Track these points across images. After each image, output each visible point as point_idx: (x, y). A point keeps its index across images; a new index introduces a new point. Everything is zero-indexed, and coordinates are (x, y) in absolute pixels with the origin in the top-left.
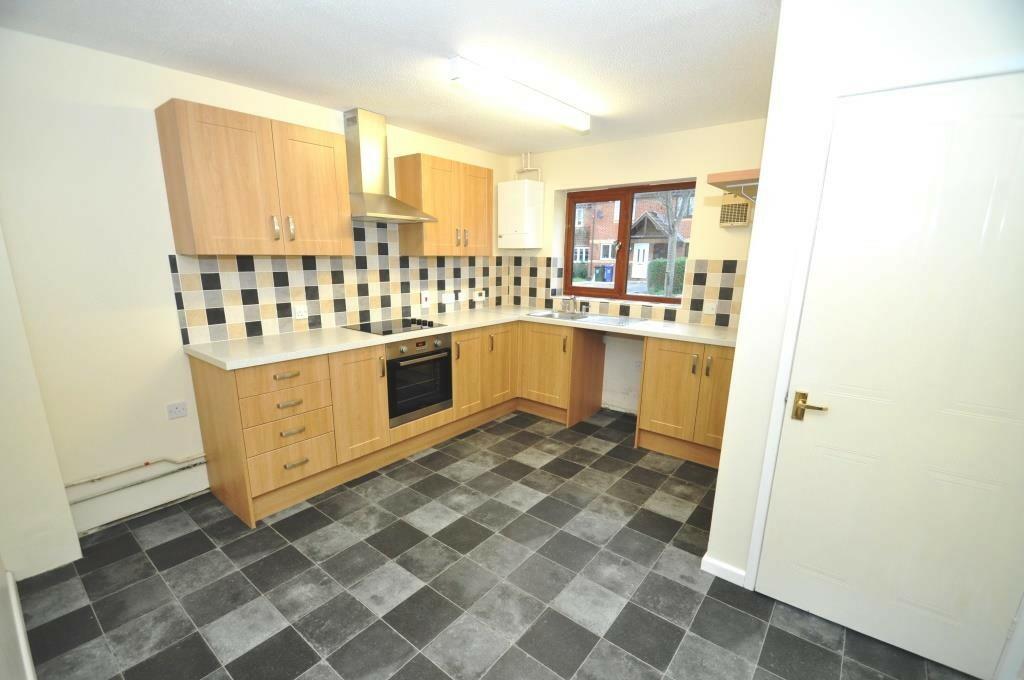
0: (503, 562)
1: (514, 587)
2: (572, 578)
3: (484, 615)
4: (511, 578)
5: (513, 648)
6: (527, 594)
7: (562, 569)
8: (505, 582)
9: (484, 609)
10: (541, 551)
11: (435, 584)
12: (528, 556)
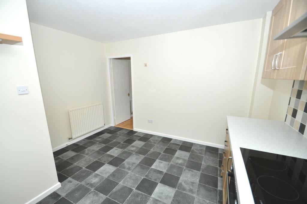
0: (130, 178)
1: (127, 171)
2: (109, 176)
3: (134, 163)
4: (128, 173)
5: (126, 159)
6: (123, 169)
7: (111, 179)
8: (129, 172)
9: (134, 165)
10: (117, 184)
11: (149, 168)
12: (122, 181)
